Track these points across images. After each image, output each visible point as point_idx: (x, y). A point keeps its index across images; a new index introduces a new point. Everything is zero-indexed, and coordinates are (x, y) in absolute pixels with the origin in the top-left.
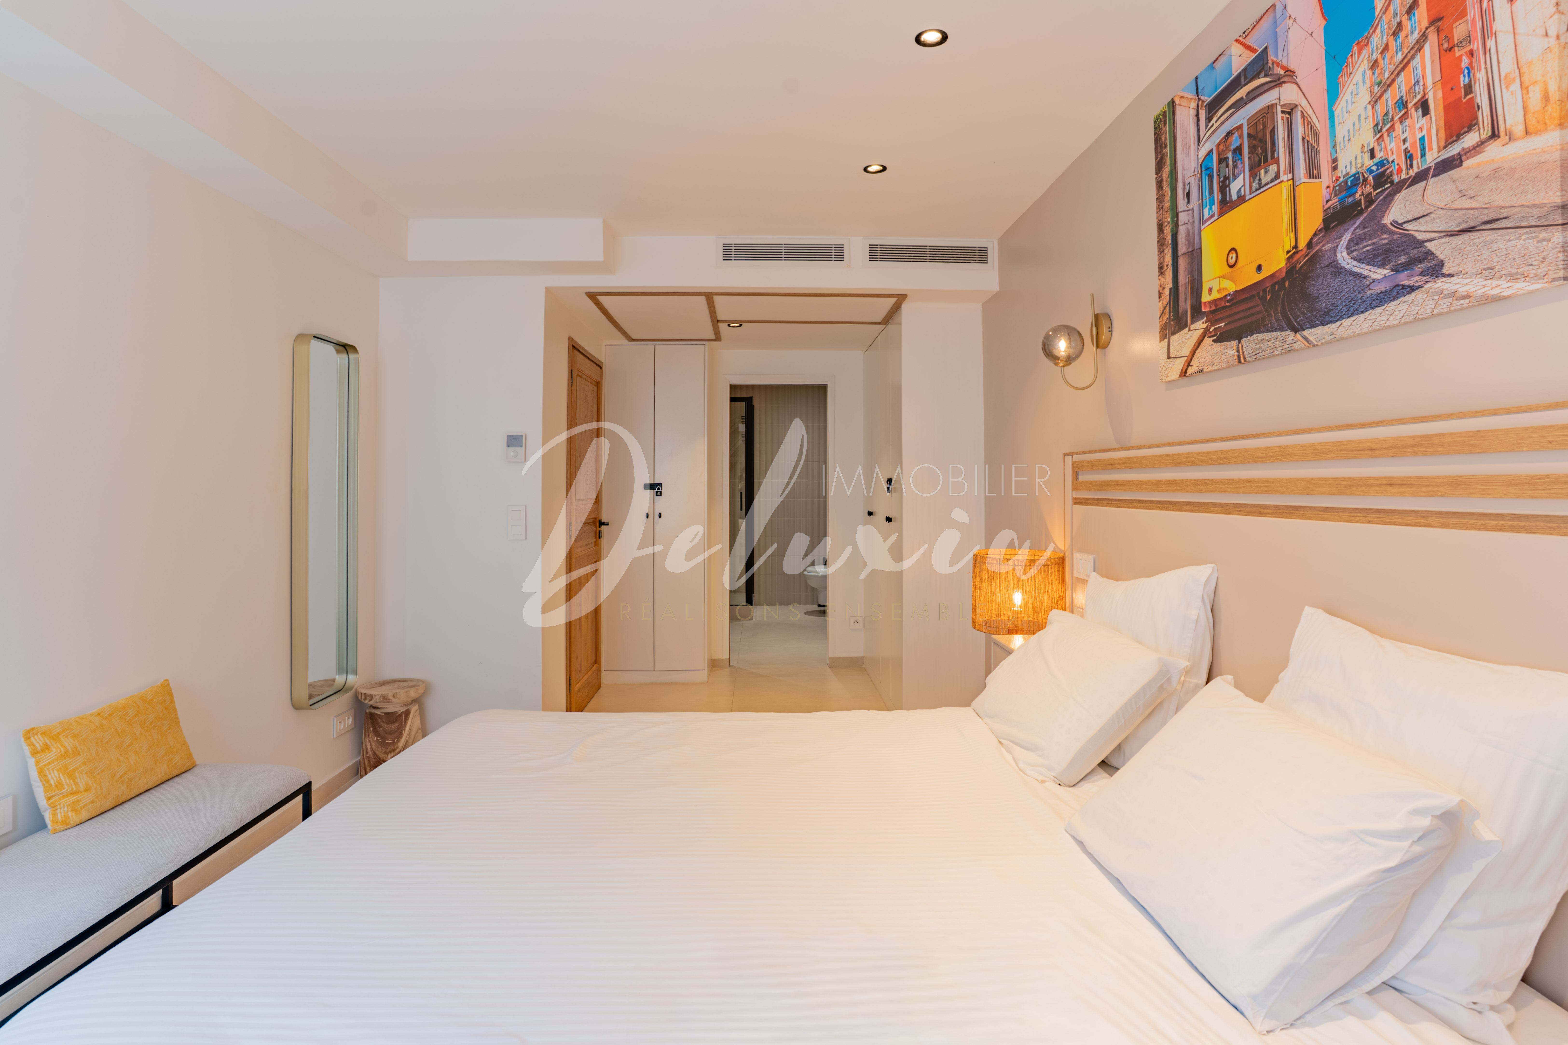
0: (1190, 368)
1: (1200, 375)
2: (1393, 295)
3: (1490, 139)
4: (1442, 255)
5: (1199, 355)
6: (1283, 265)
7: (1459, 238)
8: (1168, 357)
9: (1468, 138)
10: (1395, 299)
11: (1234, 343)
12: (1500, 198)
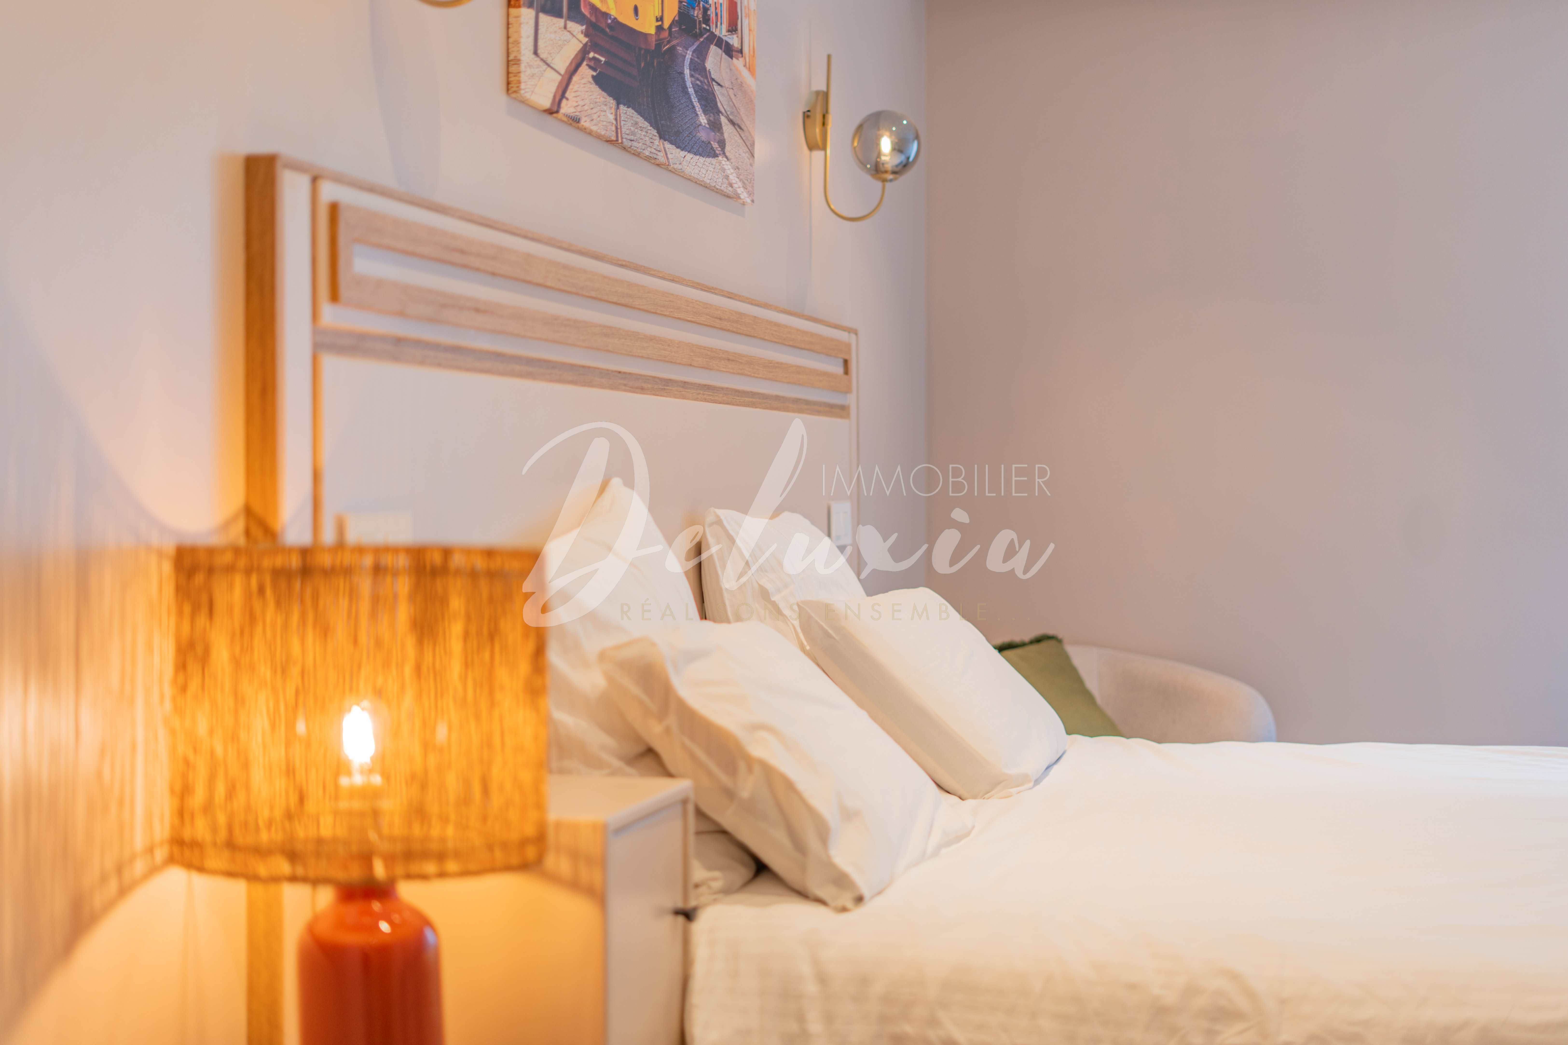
0: (563, 101)
1: (575, 131)
2: (707, 151)
3: (741, 51)
4: (726, 135)
5: (576, 88)
6: (652, 31)
7: (731, 127)
8: (536, 53)
9: (735, 36)
10: (708, 156)
11: (612, 102)
12: (742, 111)
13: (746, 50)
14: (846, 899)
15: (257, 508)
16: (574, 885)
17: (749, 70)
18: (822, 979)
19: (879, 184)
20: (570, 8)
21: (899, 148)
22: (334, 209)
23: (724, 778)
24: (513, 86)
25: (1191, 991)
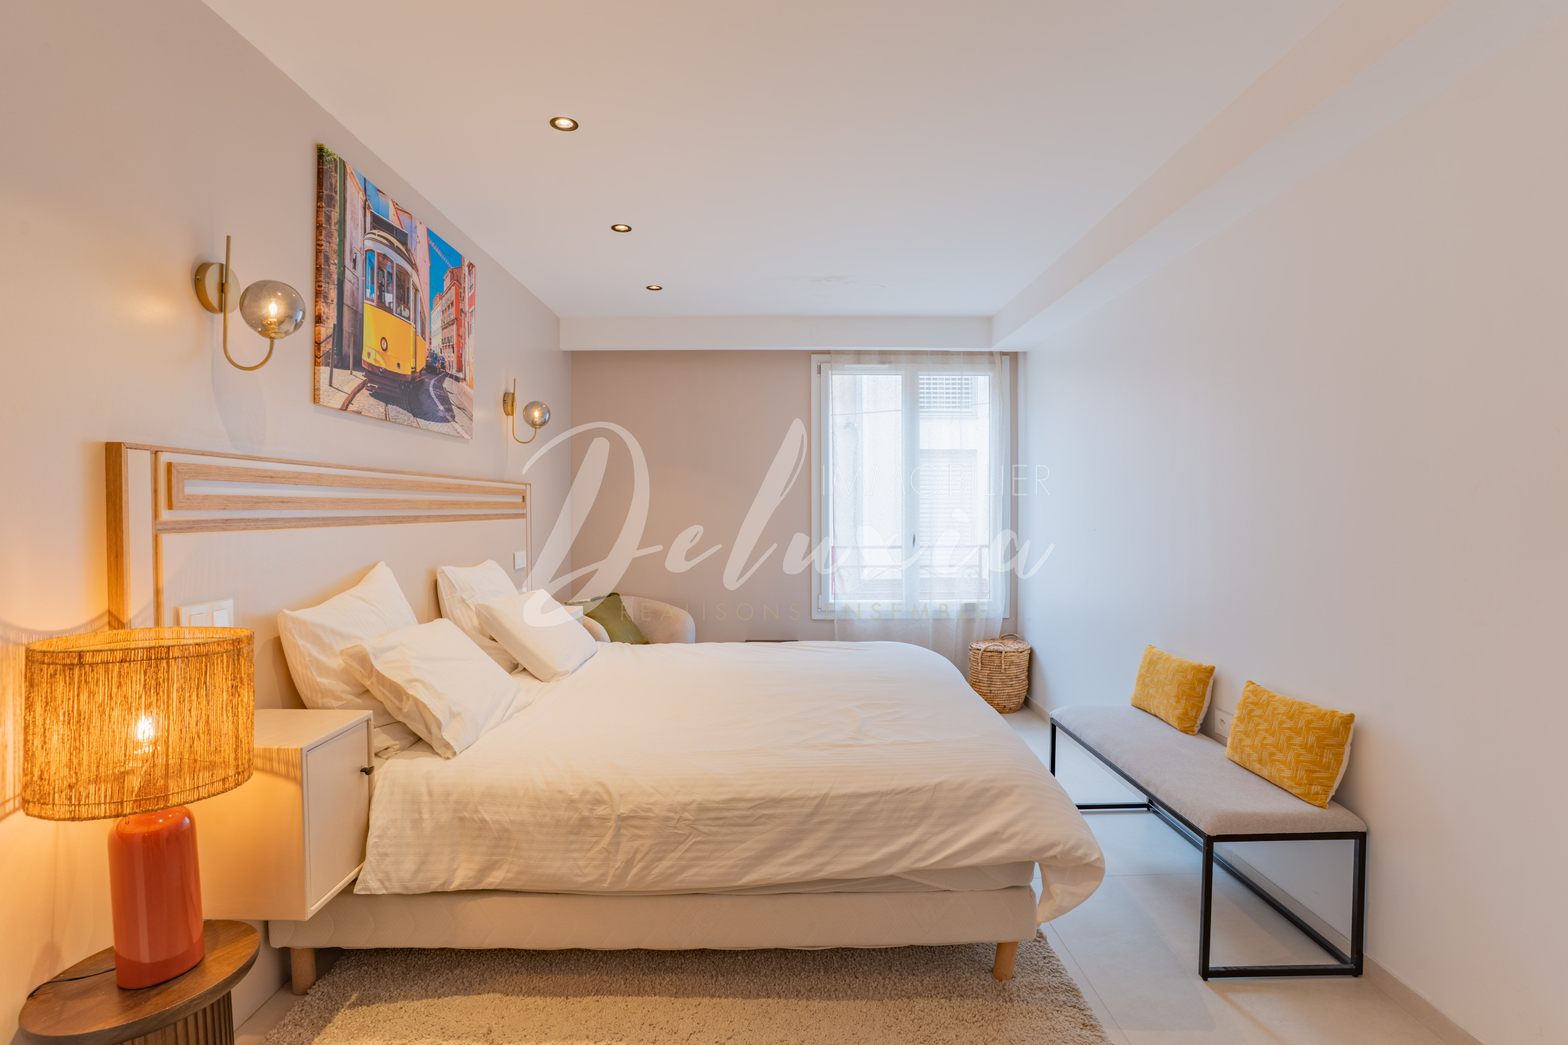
0: (350, 405)
1: (358, 416)
2: (444, 420)
3: (465, 379)
4: (455, 413)
5: (358, 399)
6: (409, 373)
7: (458, 410)
8: (331, 385)
9: (461, 374)
10: (445, 422)
11: (383, 404)
12: (465, 403)
13: (467, 378)
14: (449, 754)
15: (114, 612)
16: (287, 777)
17: (470, 386)
18: (430, 794)
19: (534, 429)
20: (354, 365)
21: (542, 415)
22: (169, 466)
23: (397, 703)
24: (317, 400)
25: (585, 792)
